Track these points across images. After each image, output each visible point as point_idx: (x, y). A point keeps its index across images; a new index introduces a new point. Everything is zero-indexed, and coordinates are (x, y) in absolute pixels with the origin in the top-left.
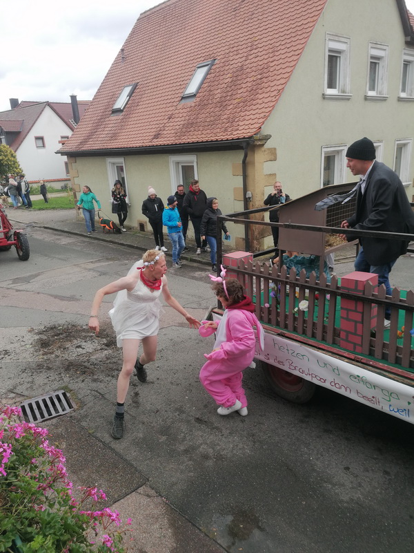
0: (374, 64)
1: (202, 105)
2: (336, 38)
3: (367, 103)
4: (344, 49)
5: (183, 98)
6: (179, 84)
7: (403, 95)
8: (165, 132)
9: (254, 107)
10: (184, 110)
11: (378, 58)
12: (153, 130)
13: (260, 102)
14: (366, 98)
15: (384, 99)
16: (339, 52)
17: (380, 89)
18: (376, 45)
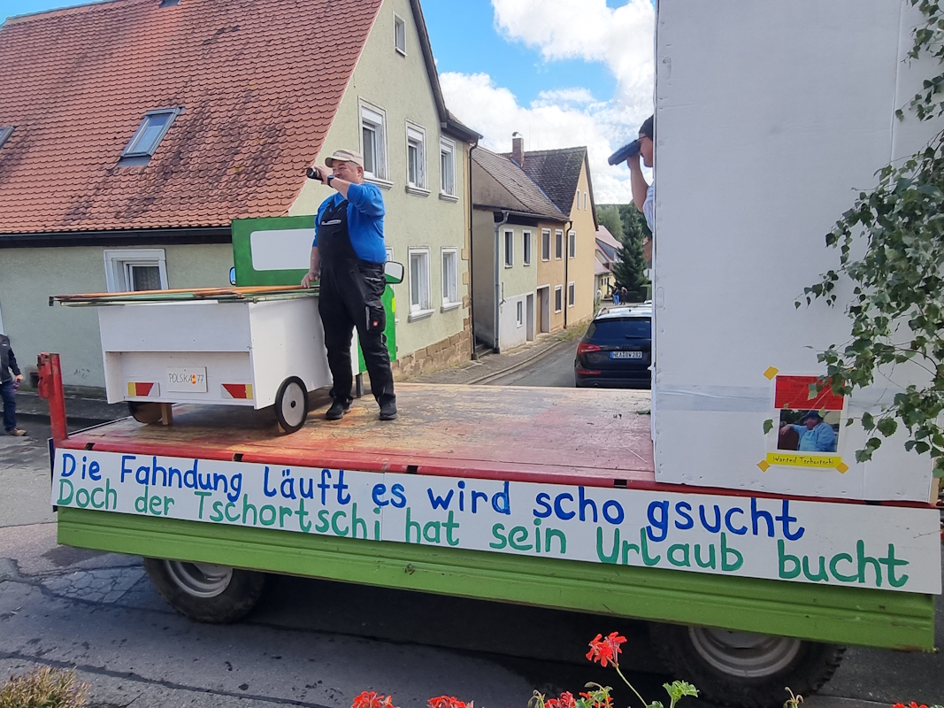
0: (413, 148)
1: (166, 173)
2: (370, 107)
3: (409, 196)
4: (380, 123)
5: (122, 159)
6: (112, 136)
7: (443, 192)
8: (93, 211)
9: (268, 183)
10: (128, 177)
11: (415, 143)
12: (62, 206)
13: (278, 175)
14: (407, 189)
15: (426, 195)
16: (373, 126)
17: (420, 181)
18: (413, 125)
